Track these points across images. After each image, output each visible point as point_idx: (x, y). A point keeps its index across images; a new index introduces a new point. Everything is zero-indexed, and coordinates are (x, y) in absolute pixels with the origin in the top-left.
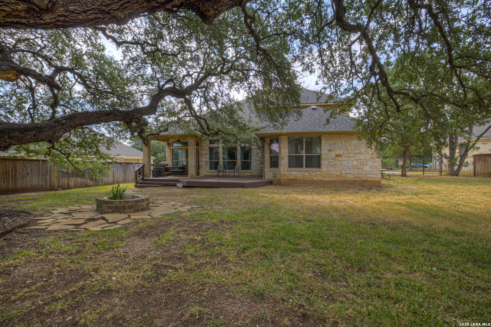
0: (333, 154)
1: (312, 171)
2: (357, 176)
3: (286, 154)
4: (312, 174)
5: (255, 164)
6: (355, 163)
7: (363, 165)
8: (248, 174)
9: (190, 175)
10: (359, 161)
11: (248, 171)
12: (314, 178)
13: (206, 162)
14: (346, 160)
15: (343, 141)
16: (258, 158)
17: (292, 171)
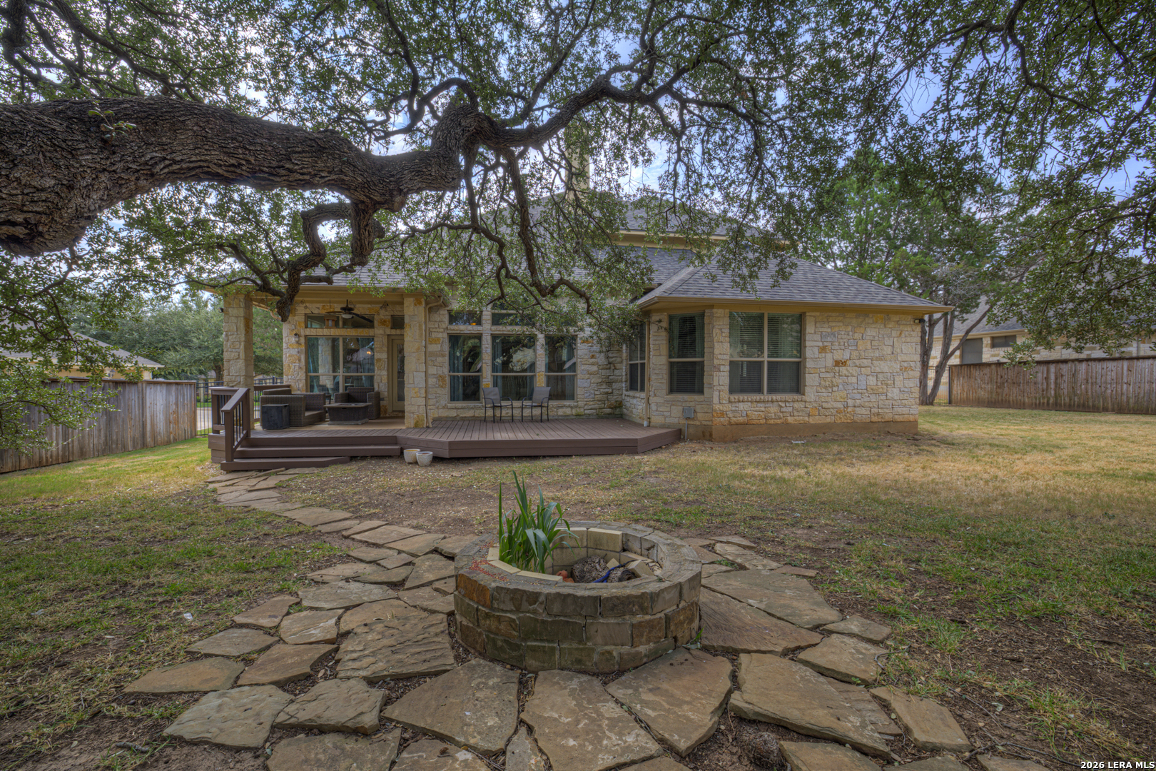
0: (829, 360)
1: (785, 401)
2: (876, 410)
3: (725, 357)
4: (783, 410)
5: (586, 385)
6: (872, 380)
7: (887, 385)
8: (568, 411)
9: (410, 421)
10: (880, 376)
11: (567, 403)
12: (790, 420)
13: (441, 378)
14: (854, 373)
15: (850, 328)
16: (595, 368)
17: (739, 401)
